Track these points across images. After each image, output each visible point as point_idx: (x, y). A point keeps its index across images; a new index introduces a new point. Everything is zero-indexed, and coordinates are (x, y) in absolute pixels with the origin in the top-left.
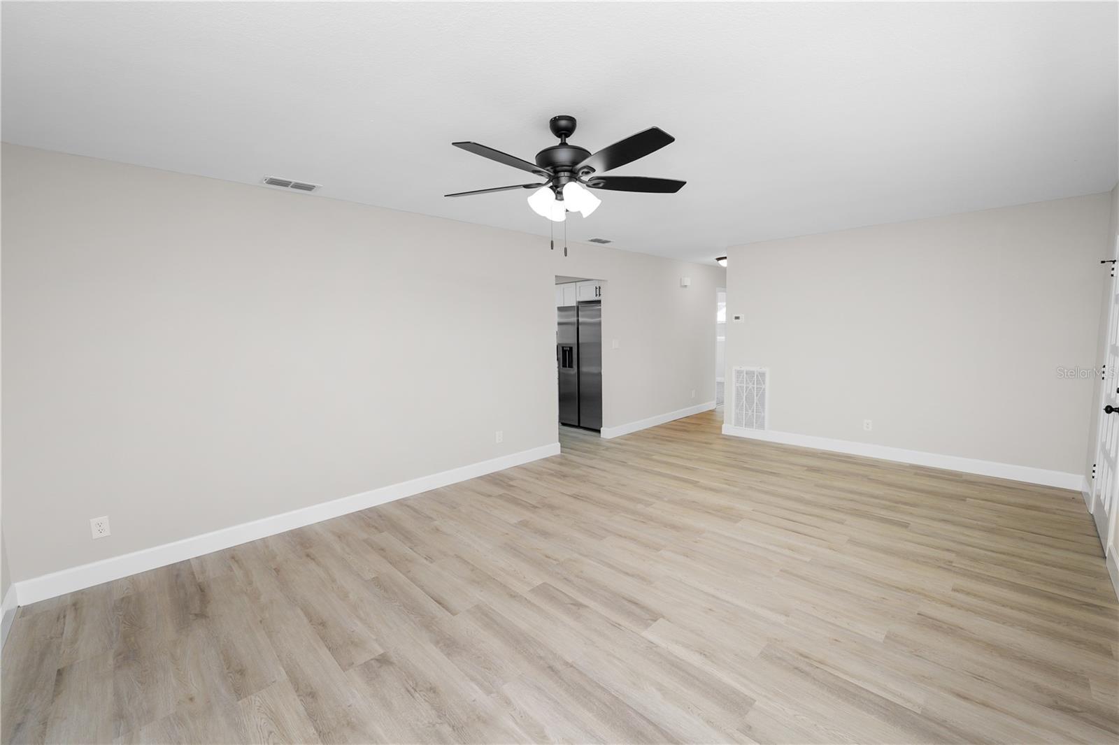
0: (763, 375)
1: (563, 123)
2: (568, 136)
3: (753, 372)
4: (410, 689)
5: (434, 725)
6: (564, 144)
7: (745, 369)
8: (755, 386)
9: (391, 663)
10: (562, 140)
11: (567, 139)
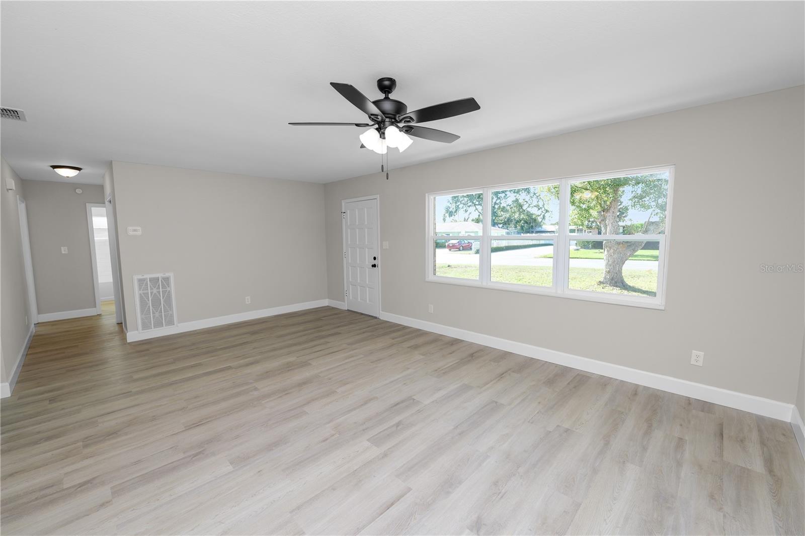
0: (167, 280)
1: (387, 83)
2: (389, 92)
3: (158, 279)
4: (499, 497)
5: (521, 476)
6: (387, 98)
7: (148, 276)
8: (161, 290)
9: (479, 518)
10: (386, 96)
11: (389, 95)
